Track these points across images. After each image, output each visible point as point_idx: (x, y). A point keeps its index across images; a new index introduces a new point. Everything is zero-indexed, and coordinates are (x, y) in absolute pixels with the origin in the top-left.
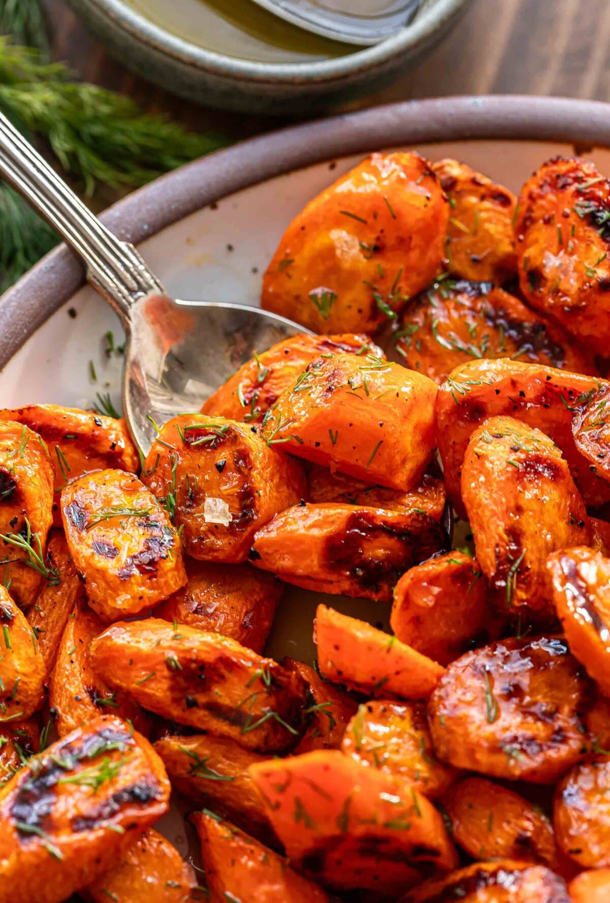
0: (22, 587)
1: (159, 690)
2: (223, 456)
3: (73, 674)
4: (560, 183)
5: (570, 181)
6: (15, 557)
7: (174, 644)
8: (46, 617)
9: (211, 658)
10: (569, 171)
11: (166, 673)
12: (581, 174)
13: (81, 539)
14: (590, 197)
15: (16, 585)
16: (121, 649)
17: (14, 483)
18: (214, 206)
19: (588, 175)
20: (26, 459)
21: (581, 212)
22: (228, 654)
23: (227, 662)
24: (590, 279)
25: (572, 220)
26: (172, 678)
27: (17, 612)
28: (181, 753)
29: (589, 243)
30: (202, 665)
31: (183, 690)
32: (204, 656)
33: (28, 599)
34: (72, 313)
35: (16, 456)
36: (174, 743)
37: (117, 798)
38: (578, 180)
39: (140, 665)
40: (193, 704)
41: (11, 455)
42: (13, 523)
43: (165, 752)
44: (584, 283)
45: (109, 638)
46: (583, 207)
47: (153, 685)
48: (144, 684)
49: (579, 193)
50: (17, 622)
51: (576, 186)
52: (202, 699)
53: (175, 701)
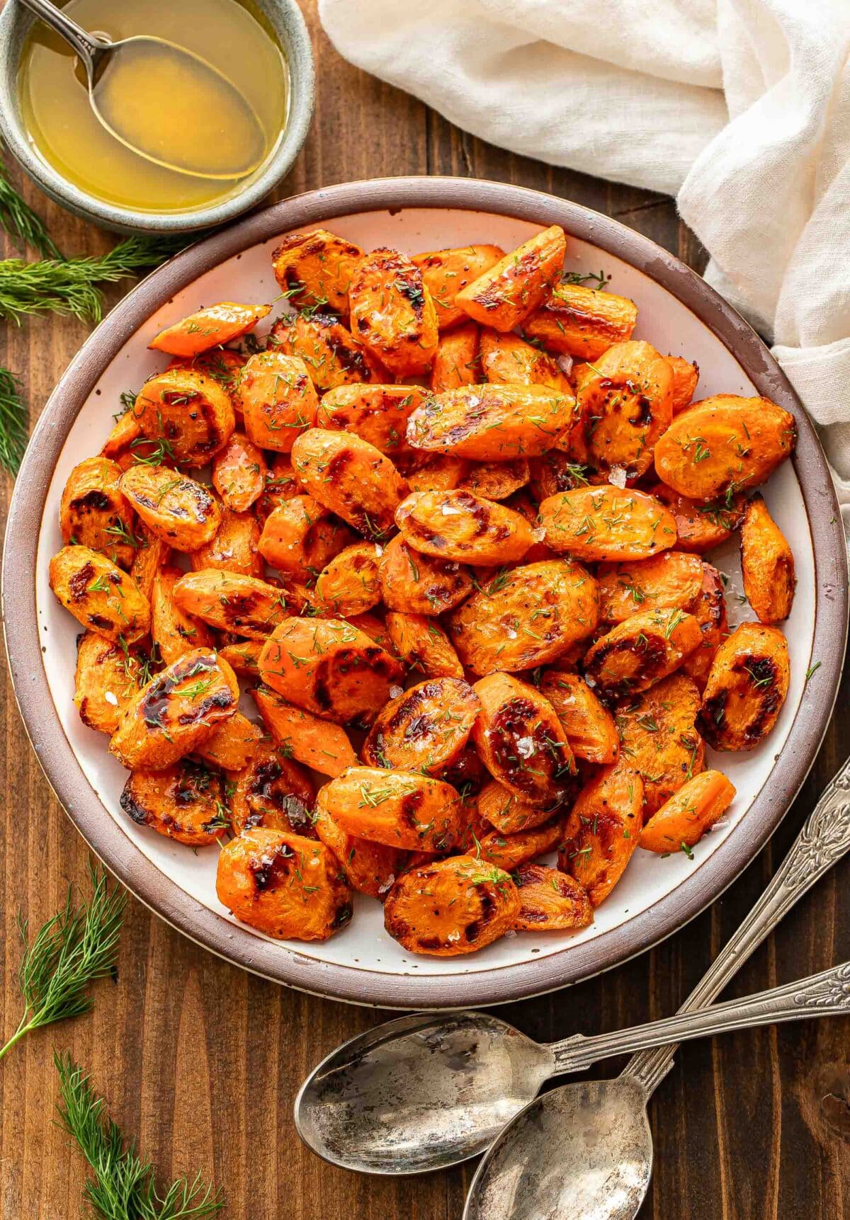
0: (124, 556)
1: (218, 617)
2: (194, 409)
3: (165, 619)
4: (385, 266)
5: (392, 265)
6: (116, 541)
7: (223, 588)
8: (143, 569)
9: (247, 594)
10: (391, 259)
11: (221, 607)
12: (400, 262)
13: (160, 513)
14: (405, 278)
15: (120, 556)
16: (191, 593)
17: (106, 497)
18: (171, 301)
19: (405, 264)
20: (109, 480)
21: (399, 287)
22: (257, 591)
23: (258, 596)
24: (401, 332)
25: (392, 292)
26: (225, 610)
27: (123, 574)
28: (238, 654)
29: (403, 308)
30: (242, 600)
31: (232, 615)
32: (242, 594)
33: (129, 563)
34: (99, 392)
35: (103, 480)
36: (233, 650)
37: (206, 704)
38: (397, 265)
39: (204, 602)
40: (239, 624)
41: (100, 479)
42: (111, 520)
43: (228, 655)
44: (398, 334)
45: (182, 585)
46: (401, 285)
47: (214, 613)
48: (208, 613)
49: (398, 274)
50: (124, 580)
51: (397, 270)
52: (244, 619)
53: (228, 623)
